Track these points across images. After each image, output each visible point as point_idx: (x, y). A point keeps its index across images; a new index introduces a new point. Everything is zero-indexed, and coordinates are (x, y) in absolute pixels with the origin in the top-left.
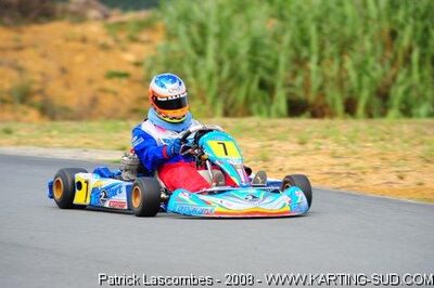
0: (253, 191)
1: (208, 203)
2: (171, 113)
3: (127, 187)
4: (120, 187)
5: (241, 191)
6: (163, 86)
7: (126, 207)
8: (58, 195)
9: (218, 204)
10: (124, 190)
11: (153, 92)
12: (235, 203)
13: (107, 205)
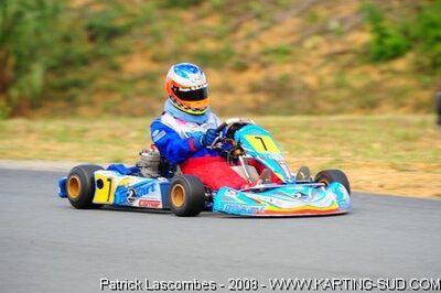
0: (300, 188)
1: (257, 202)
2: (194, 104)
3: (162, 185)
4: (152, 185)
5: (289, 188)
6: (184, 76)
7: (160, 206)
8: (74, 194)
9: (268, 202)
10: (157, 188)
11: (174, 82)
12: (285, 201)
13: (136, 204)
